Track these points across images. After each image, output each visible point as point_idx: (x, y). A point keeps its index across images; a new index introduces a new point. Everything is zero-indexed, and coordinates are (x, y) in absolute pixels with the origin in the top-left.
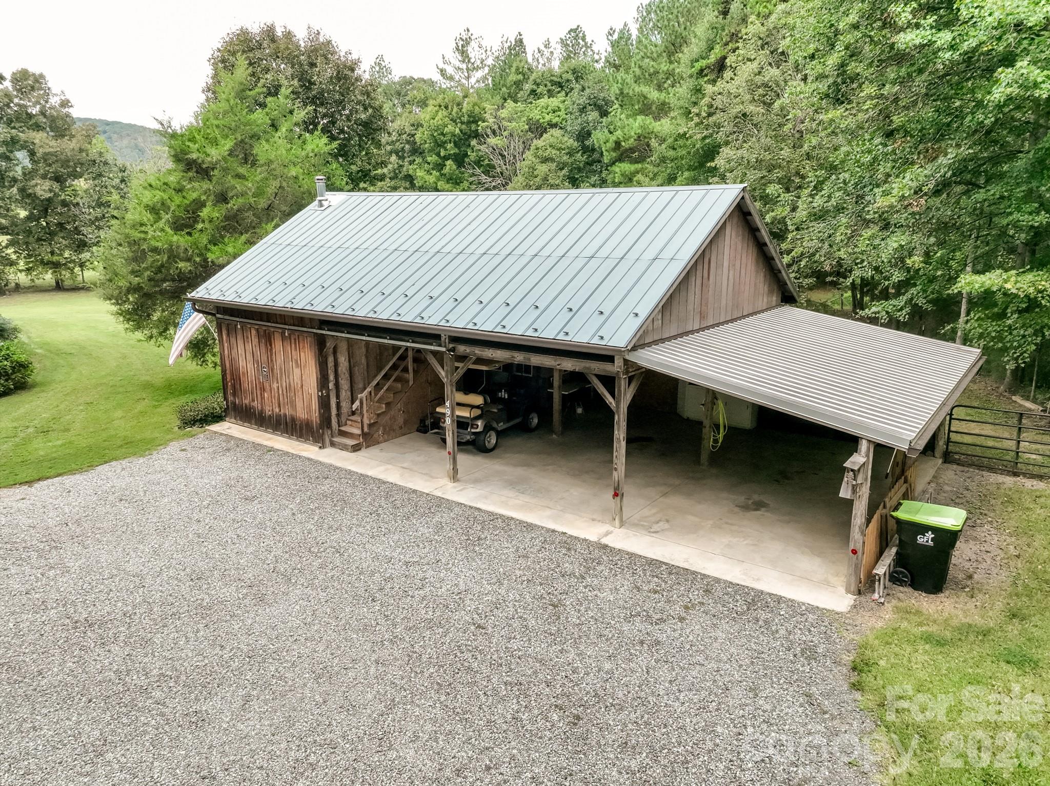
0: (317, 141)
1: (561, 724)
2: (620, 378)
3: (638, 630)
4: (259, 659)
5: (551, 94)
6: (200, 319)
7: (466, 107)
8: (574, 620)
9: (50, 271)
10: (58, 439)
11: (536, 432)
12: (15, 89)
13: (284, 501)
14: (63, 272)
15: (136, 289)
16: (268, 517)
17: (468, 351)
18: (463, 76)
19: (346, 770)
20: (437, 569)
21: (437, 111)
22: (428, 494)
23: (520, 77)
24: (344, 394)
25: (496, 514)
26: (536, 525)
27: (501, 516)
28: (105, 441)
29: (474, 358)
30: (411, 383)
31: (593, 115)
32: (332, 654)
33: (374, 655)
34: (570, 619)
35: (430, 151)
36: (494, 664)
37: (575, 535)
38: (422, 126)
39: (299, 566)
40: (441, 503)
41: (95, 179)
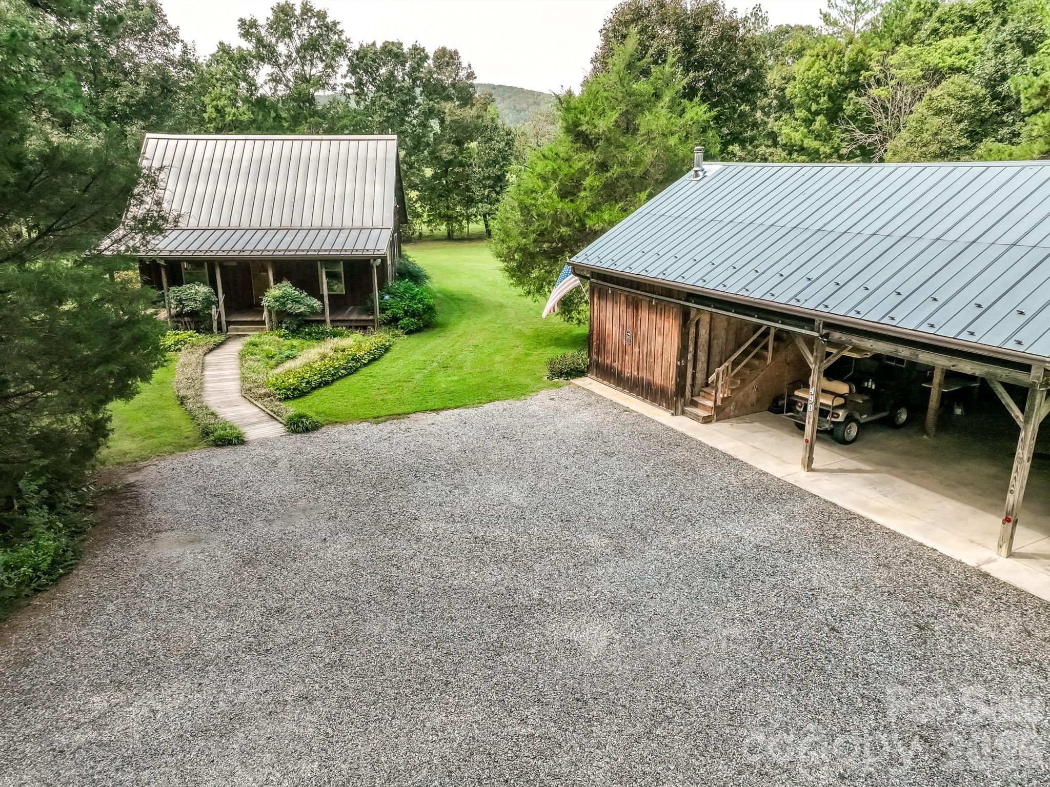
0: (696, 109)
1: (926, 758)
2: (1034, 391)
3: (1027, 681)
4: (621, 608)
5: (958, 32)
6: (576, 280)
7: (849, 54)
8: (944, 649)
9: (445, 223)
10: (454, 375)
11: (903, 430)
12: (435, 66)
13: (639, 462)
14: (454, 225)
15: (523, 249)
16: (625, 475)
17: (844, 339)
18: (849, 19)
19: (699, 732)
20: (789, 560)
21: (814, 63)
22: (779, 479)
23: (920, 15)
24: (700, 365)
25: (854, 514)
26: (900, 535)
27: (860, 517)
28: (489, 381)
29: (850, 347)
30: (769, 361)
31: (1013, 54)
32: (685, 619)
33: (724, 630)
34: (939, 647)
35: (799, 106)
36: (849, 672)
37: (948, 554)
38: (794, 79)
39: (654, 527)
40: (792, 492)
41: (486, 142)
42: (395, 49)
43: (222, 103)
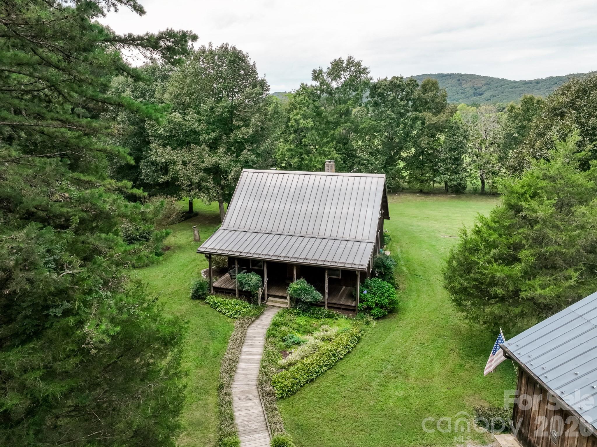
12: (422, 92)
41: (450, 137)
42: (398, 82)
43: (298, 117)
